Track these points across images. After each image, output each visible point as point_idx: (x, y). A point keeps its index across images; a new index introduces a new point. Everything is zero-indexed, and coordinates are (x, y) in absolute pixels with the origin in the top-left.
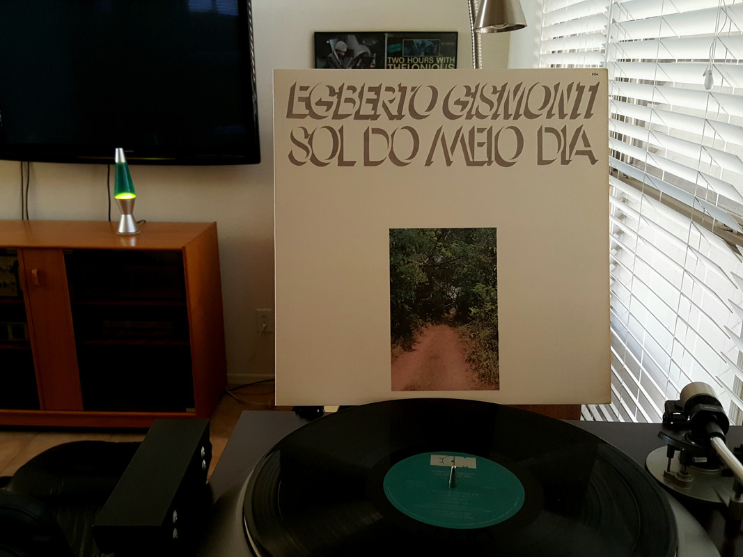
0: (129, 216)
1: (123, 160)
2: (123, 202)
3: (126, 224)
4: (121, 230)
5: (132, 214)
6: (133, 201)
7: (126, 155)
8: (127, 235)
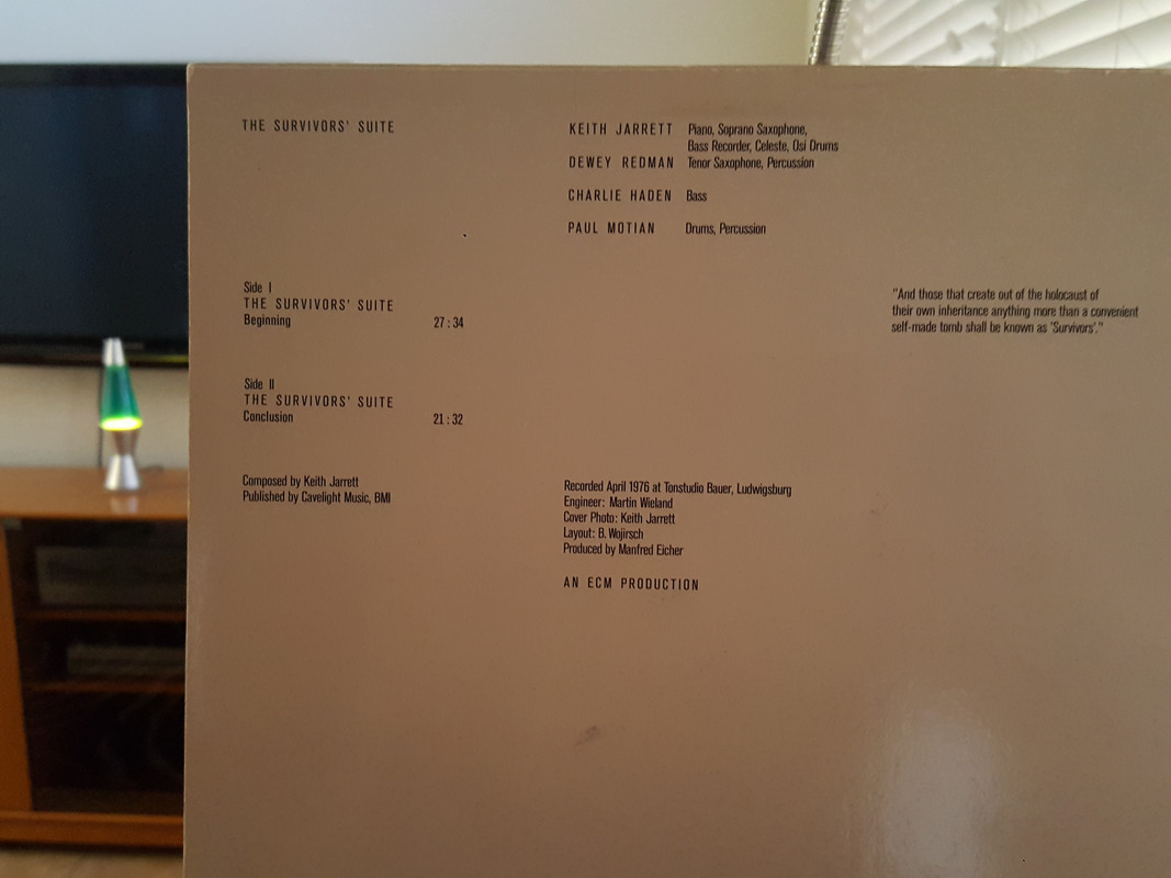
0: (129, 461)
1: (120, 360)
2: (119, 437)
3: (120, 473)
4: (112, 482)
5: (133, 454)
6: (134, 434)
7: (127, 352)
8: (122, 493)
